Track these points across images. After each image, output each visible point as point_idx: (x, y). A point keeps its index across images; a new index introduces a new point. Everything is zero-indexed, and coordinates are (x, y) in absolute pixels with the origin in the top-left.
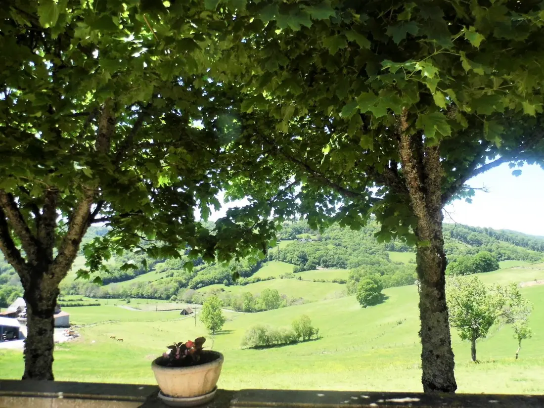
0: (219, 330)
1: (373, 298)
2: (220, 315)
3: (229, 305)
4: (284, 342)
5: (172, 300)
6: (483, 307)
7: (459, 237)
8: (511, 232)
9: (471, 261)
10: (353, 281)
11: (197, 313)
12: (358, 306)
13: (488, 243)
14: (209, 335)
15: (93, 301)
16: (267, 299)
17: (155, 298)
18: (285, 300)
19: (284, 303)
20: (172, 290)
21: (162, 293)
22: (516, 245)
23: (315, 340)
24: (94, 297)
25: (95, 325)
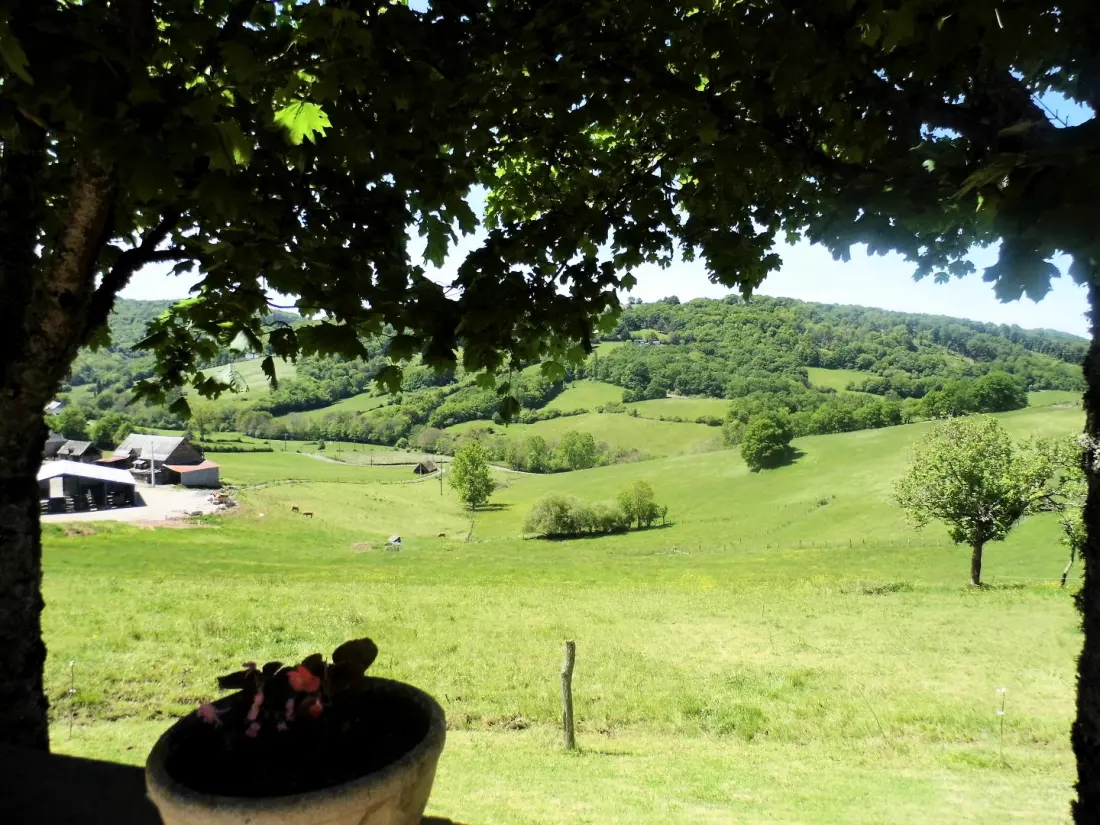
0: (484, 502)
1: (772, 454)
2: (485, 476)
3: (502, 459)
4: (601, 529)
5: (399, 446)
6: (1005, 481)
7: (950, 342)
8: (1059, 335)
9: (971, 390)
10: (736, 422)
11: (444, 471)
12: (743, 468)
13: (1009, 354)
14: (465, 512)
15: (259, 443)
16: (572, 450)
17: (369, 442)
18: (606, 452)
19: (603, 458)
20: (398, 429)
21: (381, 434)
22: (1066, 361)
23: (660, 527)
24: (261, 436)
25: (264, 486)
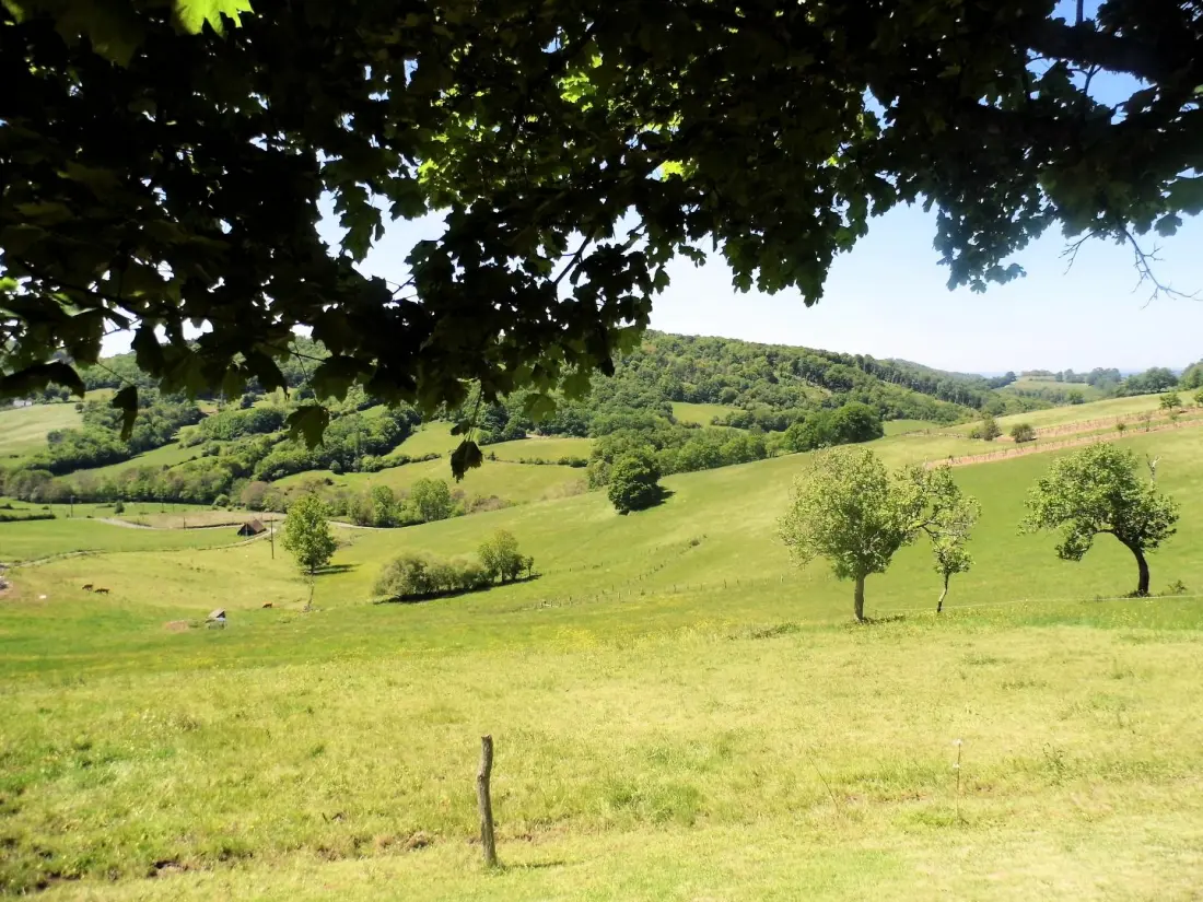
0: (324, 564)
1: (641, 496)
2: (325, 533)
3: (344, 513)
4: (462, 586)
5: (218, 504)
7: (808, 374)
8: (908, 365)
9: (832, 421)
10: (600, 462)
11: (274, 530)
12: (611, 511)
13: (863, 384)
14: (303, 577)
15: (36, 509)
16: (425, 500)
17: (181, 501)
18: (462, 501)
19: (459, 507)
20: (216, 484)
21: (195, 491)
22: (915, 390)
23: (525, 580)
24: (39, 500)
25: (44, 561)
